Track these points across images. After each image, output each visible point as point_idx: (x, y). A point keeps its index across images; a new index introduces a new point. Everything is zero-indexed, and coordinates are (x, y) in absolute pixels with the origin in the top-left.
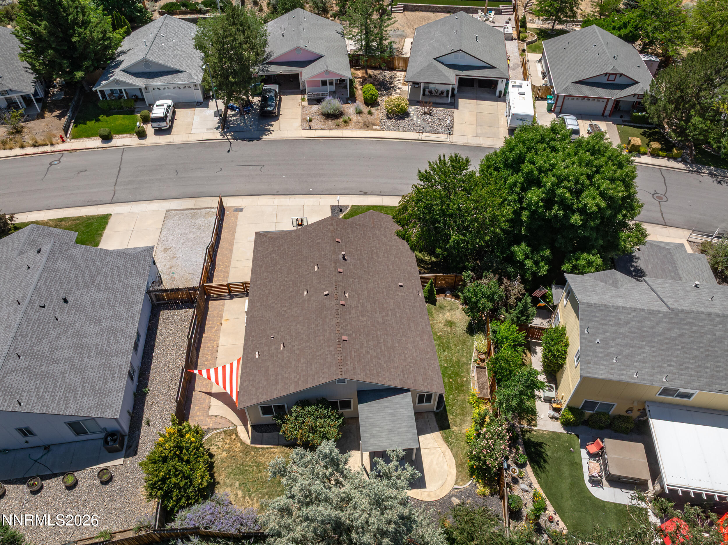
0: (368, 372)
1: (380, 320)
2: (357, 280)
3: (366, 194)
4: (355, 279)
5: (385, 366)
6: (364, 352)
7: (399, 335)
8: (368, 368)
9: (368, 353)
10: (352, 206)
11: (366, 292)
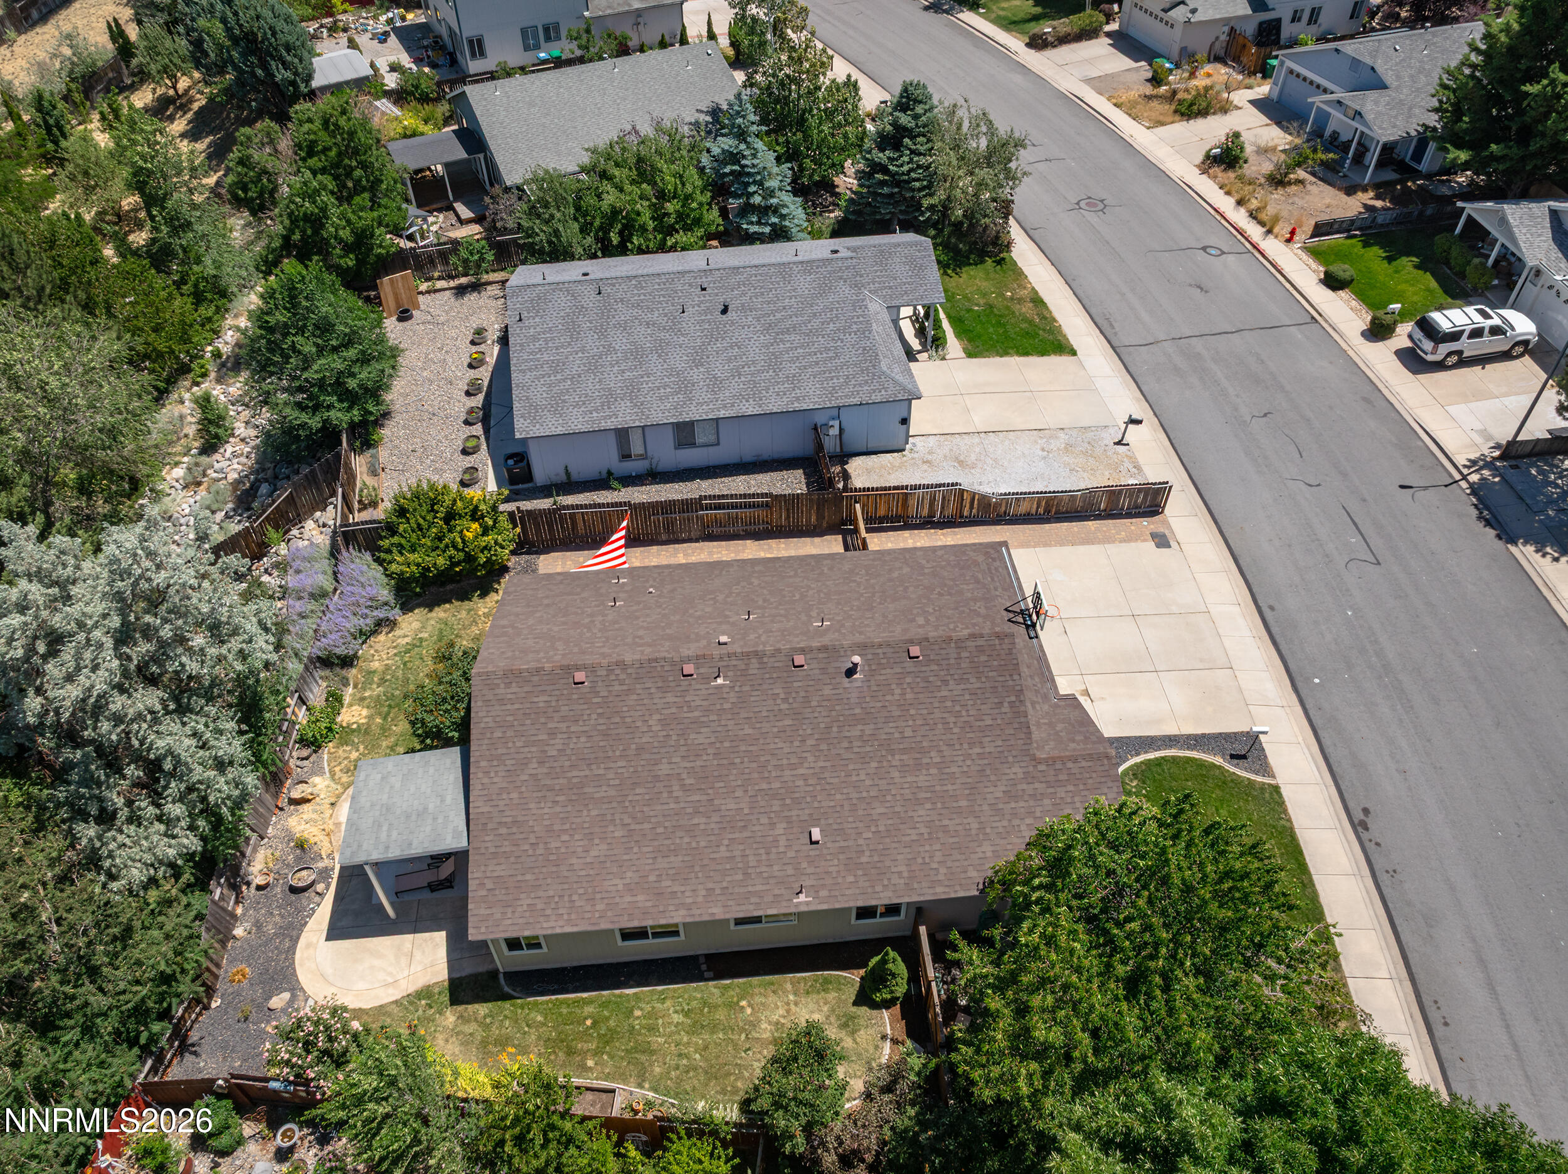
0: (497, 734)
1: (664, 769)
2: (784, 706)
3: (1360, 826)
4: (785, 700)
5: (526, 777)
6: (550, 725)
7: (627, 820)
8: (510, 733)
9: (552, 734)
10: (1276, 789)
11: (748, 731)
